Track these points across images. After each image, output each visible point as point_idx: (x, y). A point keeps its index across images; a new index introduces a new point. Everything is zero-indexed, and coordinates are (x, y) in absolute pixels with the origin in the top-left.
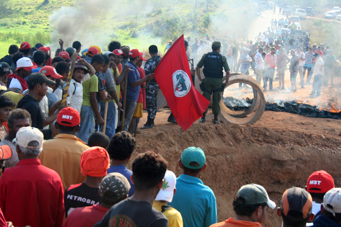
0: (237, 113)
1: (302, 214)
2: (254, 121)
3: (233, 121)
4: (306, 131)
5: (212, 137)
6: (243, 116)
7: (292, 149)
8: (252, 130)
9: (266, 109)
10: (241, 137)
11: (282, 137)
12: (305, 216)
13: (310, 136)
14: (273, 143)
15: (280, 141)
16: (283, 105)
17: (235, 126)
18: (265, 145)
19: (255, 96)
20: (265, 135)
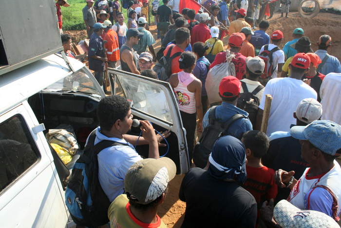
0: (307, 13)
1: (325, 45)
2: (314, 17)
3: (305, 16)
4: (336, 21)
5: (296, 23)
6: (310, 15)
7: (329, 28)
8: (313, 20)
9: (320, 12)
10: (308, 23)
11: (325, 23)
12: (327, 45)
13: (337, 23)
14: (321, 25)
15: (324, 24)
16: (327, 10)
17: (306, 18)
18: (318, 26)
19: (316, 6)
20: (318, 22)
